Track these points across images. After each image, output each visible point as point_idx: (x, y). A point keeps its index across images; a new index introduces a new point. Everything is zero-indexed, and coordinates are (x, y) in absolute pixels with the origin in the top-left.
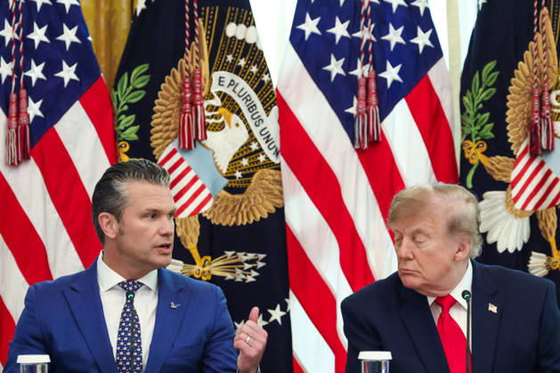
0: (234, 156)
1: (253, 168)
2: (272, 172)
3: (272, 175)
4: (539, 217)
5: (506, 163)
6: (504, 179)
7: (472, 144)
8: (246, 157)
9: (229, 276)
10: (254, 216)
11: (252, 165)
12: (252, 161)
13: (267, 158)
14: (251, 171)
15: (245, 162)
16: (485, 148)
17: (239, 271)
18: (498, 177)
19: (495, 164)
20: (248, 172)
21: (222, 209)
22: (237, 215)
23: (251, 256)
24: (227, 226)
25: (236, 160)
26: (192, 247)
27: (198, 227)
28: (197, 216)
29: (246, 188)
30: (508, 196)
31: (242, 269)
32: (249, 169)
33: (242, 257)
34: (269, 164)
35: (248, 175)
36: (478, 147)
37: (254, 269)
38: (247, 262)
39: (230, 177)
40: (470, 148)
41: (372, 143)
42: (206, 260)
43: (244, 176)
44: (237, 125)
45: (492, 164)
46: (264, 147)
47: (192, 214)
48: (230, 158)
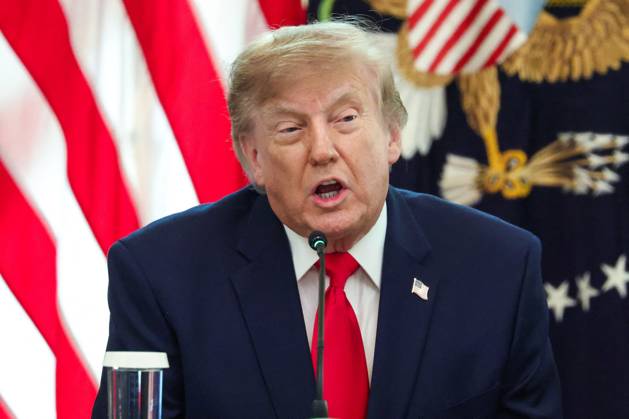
4: (463, 86)
6: (395, 11)
18: (383, 7)
30: (402, 44)
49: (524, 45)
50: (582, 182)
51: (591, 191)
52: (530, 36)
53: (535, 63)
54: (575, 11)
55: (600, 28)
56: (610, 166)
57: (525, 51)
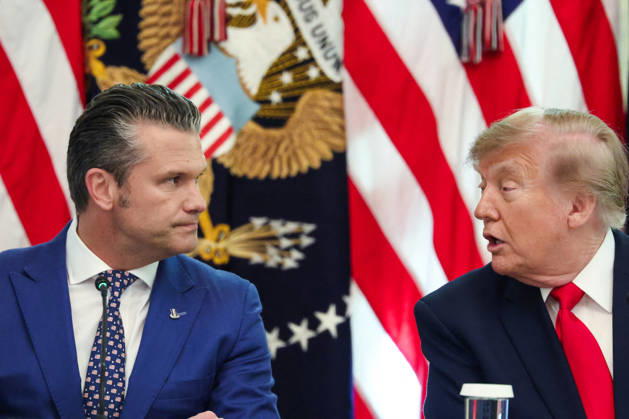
0: (271, 68)
1: (299, 88)
2: (330, 94)
3: (329, 100)
8: (288, 69)
9: (256, 258)
10: (299, 163)
11: (298, 84)
12: (298, 76)
13: (322, 73)
14: (296, 92)
15: (287, 78)
17: (272, 251)
20: (290, 94)
21: (249, 151)
22: (272, 162)
23: (291, 227)
24: (256, 178)
25: (273, 74)
27: (211, 179)
28: (209, 161)
29: (287, 119)
31: (277, 247)
32: (293, 89)
33: (279, 228)
34: (324, 83)
35: (291, 98)
37: (297, 247)
38: (286, 236)
39: (262, 100)
41: (489, 54)
42: (221, 232)
43: (285, 100)
44: (276, 19)
46: (318, 54)
48: (263, 70)
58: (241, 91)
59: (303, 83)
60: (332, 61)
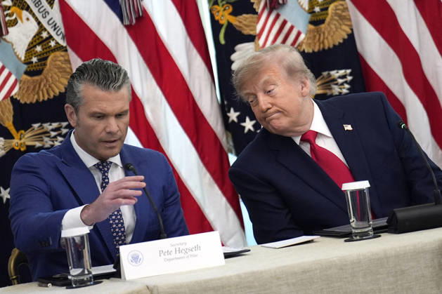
0: (29, 45)
1: (46, 53)
2: (63, 53)
3: (62, 56)
5: (251, 19)
6: (252, 33)
7: (220, 8)
8: (39, 44)
9: (38, 144)
10: (53, 91)
11: (45, 51)
12: (44, 47)
13: (57, 43)
14: (45, 55)
15: (39, 49)
16: (231, 9)
17: (46, 139)
18: (246, 31)
19: (242, 21)
20: (42, 56)
21: (25, 90)
22: (38, 93)
23: (55, 125)
24: (31, 103)
25: (31, 47)
26: (9, 124)
27: (11, 107)
28: (9, 98)
29: (43, 70)
30: (257, 45)
31: (49, 137)
32: (43, 54)
33: (47, 126)
34: (59, 48)
35: (43, 59)
36: (225, 10)
37: (60, 135)
38: (53, 130)
39: (28, 62)
40: (218, 12)
41: (139, 19)
42: (21, 134)
43: (39, 60)
44: (28, 19)
45: (240, 22)
46: (53, 34)
47: (5, 97)
48: (26, 47)
49: (304, 39)
50: (336, 90)
51: (340, 93)
52: (306, 34)
53: (309, 45)
54: (323, 22)
55: (333, 27)
56: (346, 82)
57: (305, 41)
58: (17, 59)
59: (48, 50)
60: (61, 36)
